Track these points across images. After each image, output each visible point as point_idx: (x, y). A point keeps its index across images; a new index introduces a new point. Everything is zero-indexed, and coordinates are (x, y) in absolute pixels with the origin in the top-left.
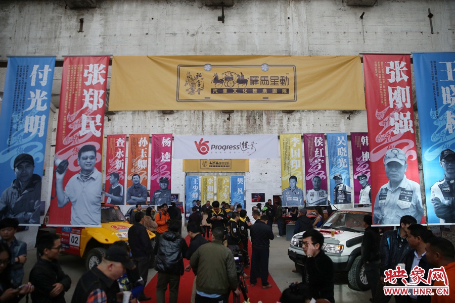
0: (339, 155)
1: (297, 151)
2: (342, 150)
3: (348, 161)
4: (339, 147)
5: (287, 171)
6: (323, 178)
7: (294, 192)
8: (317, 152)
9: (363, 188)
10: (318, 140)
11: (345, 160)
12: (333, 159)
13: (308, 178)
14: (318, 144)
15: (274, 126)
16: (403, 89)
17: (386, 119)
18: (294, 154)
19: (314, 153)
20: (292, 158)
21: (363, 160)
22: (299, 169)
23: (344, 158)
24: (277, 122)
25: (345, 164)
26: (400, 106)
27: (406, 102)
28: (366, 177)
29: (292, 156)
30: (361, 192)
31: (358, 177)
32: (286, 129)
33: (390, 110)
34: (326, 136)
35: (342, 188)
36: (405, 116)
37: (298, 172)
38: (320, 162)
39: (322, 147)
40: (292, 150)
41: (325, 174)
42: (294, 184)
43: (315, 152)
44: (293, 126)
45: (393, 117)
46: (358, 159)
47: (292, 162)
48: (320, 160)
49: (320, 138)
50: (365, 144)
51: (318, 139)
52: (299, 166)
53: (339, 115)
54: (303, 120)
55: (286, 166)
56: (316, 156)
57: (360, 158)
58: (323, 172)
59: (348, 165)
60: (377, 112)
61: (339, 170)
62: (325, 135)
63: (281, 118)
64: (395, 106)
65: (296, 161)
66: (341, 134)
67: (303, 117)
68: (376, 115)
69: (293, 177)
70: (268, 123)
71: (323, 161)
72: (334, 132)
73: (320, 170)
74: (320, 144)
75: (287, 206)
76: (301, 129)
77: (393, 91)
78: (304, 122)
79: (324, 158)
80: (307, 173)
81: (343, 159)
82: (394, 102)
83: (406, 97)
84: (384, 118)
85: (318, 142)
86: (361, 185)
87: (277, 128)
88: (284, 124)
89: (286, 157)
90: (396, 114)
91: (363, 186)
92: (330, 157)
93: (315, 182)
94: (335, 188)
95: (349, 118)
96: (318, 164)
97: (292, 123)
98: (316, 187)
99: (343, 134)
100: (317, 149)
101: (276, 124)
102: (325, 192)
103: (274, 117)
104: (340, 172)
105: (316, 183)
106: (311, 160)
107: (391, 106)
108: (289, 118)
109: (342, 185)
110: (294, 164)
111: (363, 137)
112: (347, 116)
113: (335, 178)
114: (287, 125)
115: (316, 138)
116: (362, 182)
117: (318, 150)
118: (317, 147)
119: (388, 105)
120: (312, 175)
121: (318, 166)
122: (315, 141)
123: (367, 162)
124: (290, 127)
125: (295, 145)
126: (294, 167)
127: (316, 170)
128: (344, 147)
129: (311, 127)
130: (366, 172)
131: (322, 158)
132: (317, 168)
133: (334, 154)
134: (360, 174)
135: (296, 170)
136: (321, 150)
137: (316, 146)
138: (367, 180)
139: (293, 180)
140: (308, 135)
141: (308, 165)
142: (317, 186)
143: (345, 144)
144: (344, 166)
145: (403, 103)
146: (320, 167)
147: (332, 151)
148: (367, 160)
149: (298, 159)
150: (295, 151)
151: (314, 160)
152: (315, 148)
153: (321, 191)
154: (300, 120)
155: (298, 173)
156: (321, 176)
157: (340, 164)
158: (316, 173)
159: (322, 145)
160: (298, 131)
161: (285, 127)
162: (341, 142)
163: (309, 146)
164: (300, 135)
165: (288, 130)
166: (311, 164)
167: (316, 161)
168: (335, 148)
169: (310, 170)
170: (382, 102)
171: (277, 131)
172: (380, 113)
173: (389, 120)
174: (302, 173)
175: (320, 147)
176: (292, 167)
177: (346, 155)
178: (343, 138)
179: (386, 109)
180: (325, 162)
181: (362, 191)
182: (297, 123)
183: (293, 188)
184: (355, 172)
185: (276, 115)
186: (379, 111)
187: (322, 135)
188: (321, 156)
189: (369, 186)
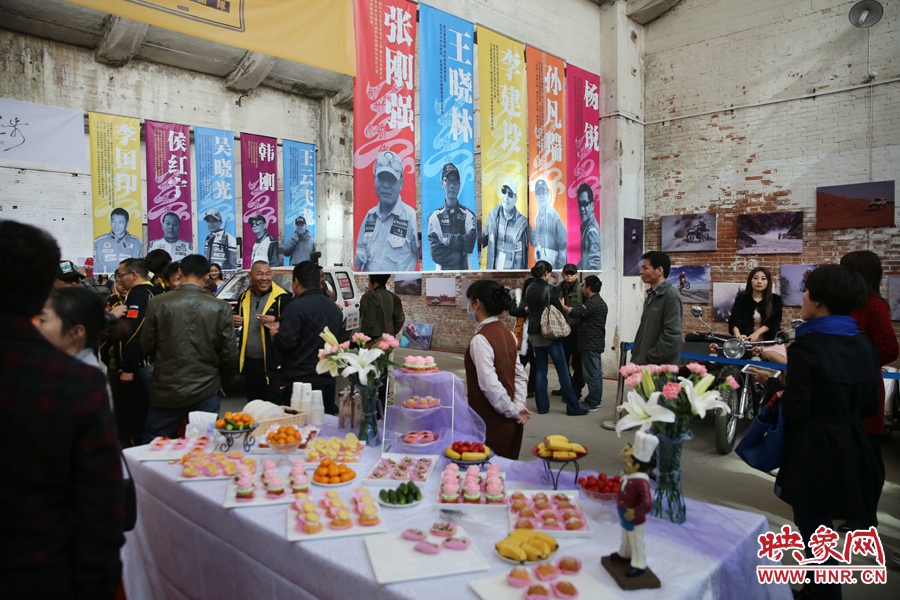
0: (216, 173)
1: (129, 156)
2: (222, 165)
3: (233, 186)
4: (218, 157)
5: (107, 198)
6: (184, 217)
7: (121, 242)
8: (172, 162)
9: (259, 241)
10: (177, 138)
11: (228, 184)
12: (206, 181)
13: (154, 216)
14: (175, 146)
15: (74, 89)
16: (405, 57)
17: (380, 101)
18: (122, 161)
19: (166, 165)
20: (118, 170)
21: (261, 188)
22: (133, 195)
23: (227, 180)
24: (81, 81)
25: (228, 192)
26: (399, 84)
27: (408, 80)
28: (264, 221)
29: (118, 165)
30: (254, 248)
31: (251, 219)
32: (105, 103)
33: (387, 88)
34: (192, 132)
35: (220, 238)
36: (405, 101)
37: (132, 200)
38: (179, 184)
39: (184, 154)
40: (118, 151)
41: (189, 210)
42: (122, 226)
43: (170, 162)
44: (121, 99)
45: (389, 98)
46: (252, 186)
47: (119, 178)
48: (178, 180)
49: (181, 135)
50: (266, 159)
51: (176, 135)
52: (134, 189)
53: (220, 94)
54: (144, 89)
55: (103, 187)
56: (170, 171)
57: (255, 184)
58: (185, 206)
59: (233, 195)
60: (368, 87)
61: (217, 202)
62: (191, 128)
63: (92, 75)
64: (393, 82)
65: (128, 176)
66: (222, 133)
67: (145, 83)
68: (367, 91)
69: (120, 211)
70: (59, 80)
71: (184, 182)
72: (208, 126)
73: (178, 200)
74: (180, 146)
75: (105, 273)
76: (139, 108)
77: (392, 58)
78: (147, 96)
79: (186, 177)
80: (151, 205)
81: (223, 182)
82: (393, 75)
83: (408, 72)
84: (379, 98)
85: (177, 141)
86: (256, 234)
87: (81, 96)
88: (100, 90)
89: (104, 164)
90: (394, 95)
91: (259, 237)
92: (200, 176)
93: (168, 224)
94: (208, 238)
95: (238, 103)
96: (174, 188)
97: (118, 91)
98: (169, 235)
99: (227, 133)
100: (173, 157)
101: (78, 86)
102: (187, 245)
103: (75, 68)
104: (217, 207)
105: (170, 227)
106: (159, 178)
107: (388, 82)
108: (111, 79)
109: (221, 233)
110: (123, 184)
111: (262, 145)
112: (236, 98)
113: (208, 218)
114: (108, 95)
115: (172, 133)
116: (257, 229)
117: (176, 159)
118: (173, 153)
119: (385, 78)
120: (162, 211)
121: (174, 193)
122: (170, 140)
123: (267, 193)
124: (115, 100)
125: (125, 142)
126: (123, 191)
127: (171, 200)
128: (227, 158)
129: (162, 108)
130: (265, 212)
131: (183, 177)
132: (171, 196)
133: (207, 171)
134: (254, 215)
135: (128, 197)
136: (181, 160)
137: (171, 149)
138: (266, 226)
139: (119, 218)
140: (155, 125)
141: (152, 190)
142: (173, 232)
143: (228, 154)
144: (226, 197)
145: (404, 80)
146: (178, 195)
147: (203, 164)
148: (267, 189)
149: (130, 172)
150: (125, 155)
151: (166, 179)
152: (170, 154)
153: (179, 243)
154: (138, 88)
155: (131, 203)
156: (179, 213)
157: (218, 191)
158: (171, 206)
159: (184, 149)
160: (133, 112)
161: (101, 97)
162: (221, 149)
163: (157, 148)
164: (138, 122)
165: (109, 105)
166: (159, 187)
167: (170, 182)
168: (210, 159)
169: (157, 200)
170: (377, 71)
171: (81, 102)
172: (373, 88)
173: (383, 104)
174: (140, 205)
175: (179, 153)
176: (118, 188)
177: (231, 176)
178: (226, 140)
179: (382, 84)
180: (189, 185)
181: (256, 245)
182: (130, 93)
183: (119, 234)
184: (245, 210)
185: (81, 64)
186: (371, 85)
187: (184, 128)
188: (182, 172)
189: (268, 238)
